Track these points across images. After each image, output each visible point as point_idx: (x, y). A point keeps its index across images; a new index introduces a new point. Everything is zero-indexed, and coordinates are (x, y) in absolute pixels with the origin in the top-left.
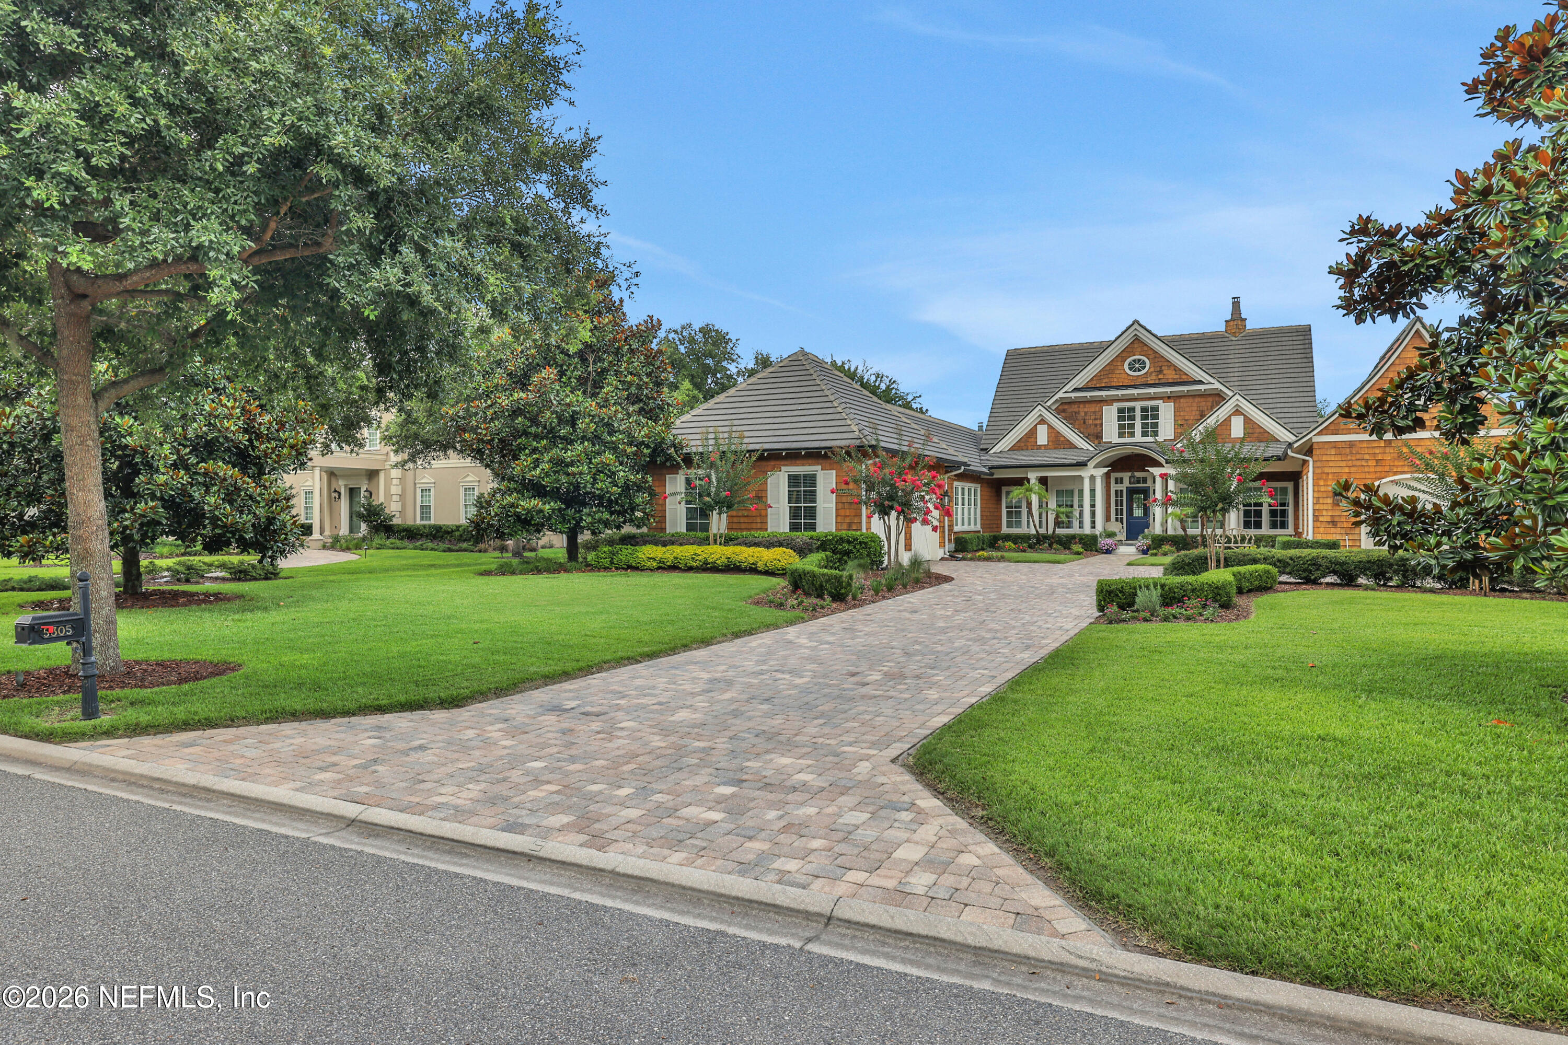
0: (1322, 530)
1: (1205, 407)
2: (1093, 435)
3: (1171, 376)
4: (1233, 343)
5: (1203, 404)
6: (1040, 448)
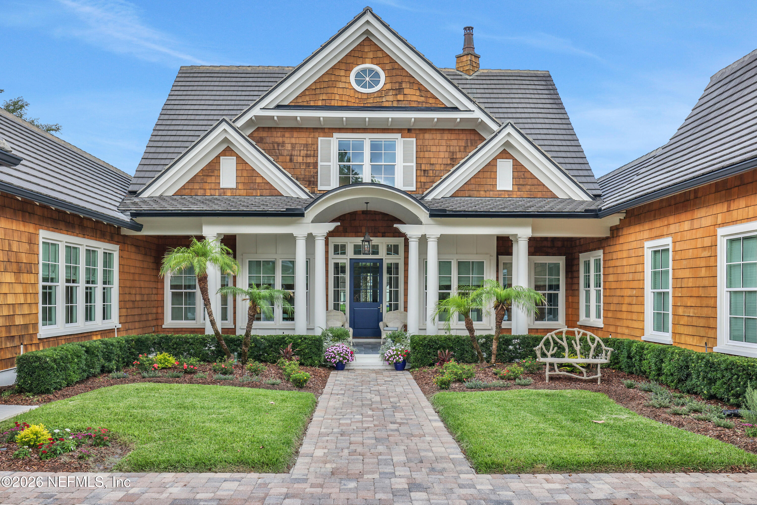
1: (457, 148)
2: (304, 180)
3: (414, 98)
4: (468, 82)
5: (454, 143)
6: (225, 194)
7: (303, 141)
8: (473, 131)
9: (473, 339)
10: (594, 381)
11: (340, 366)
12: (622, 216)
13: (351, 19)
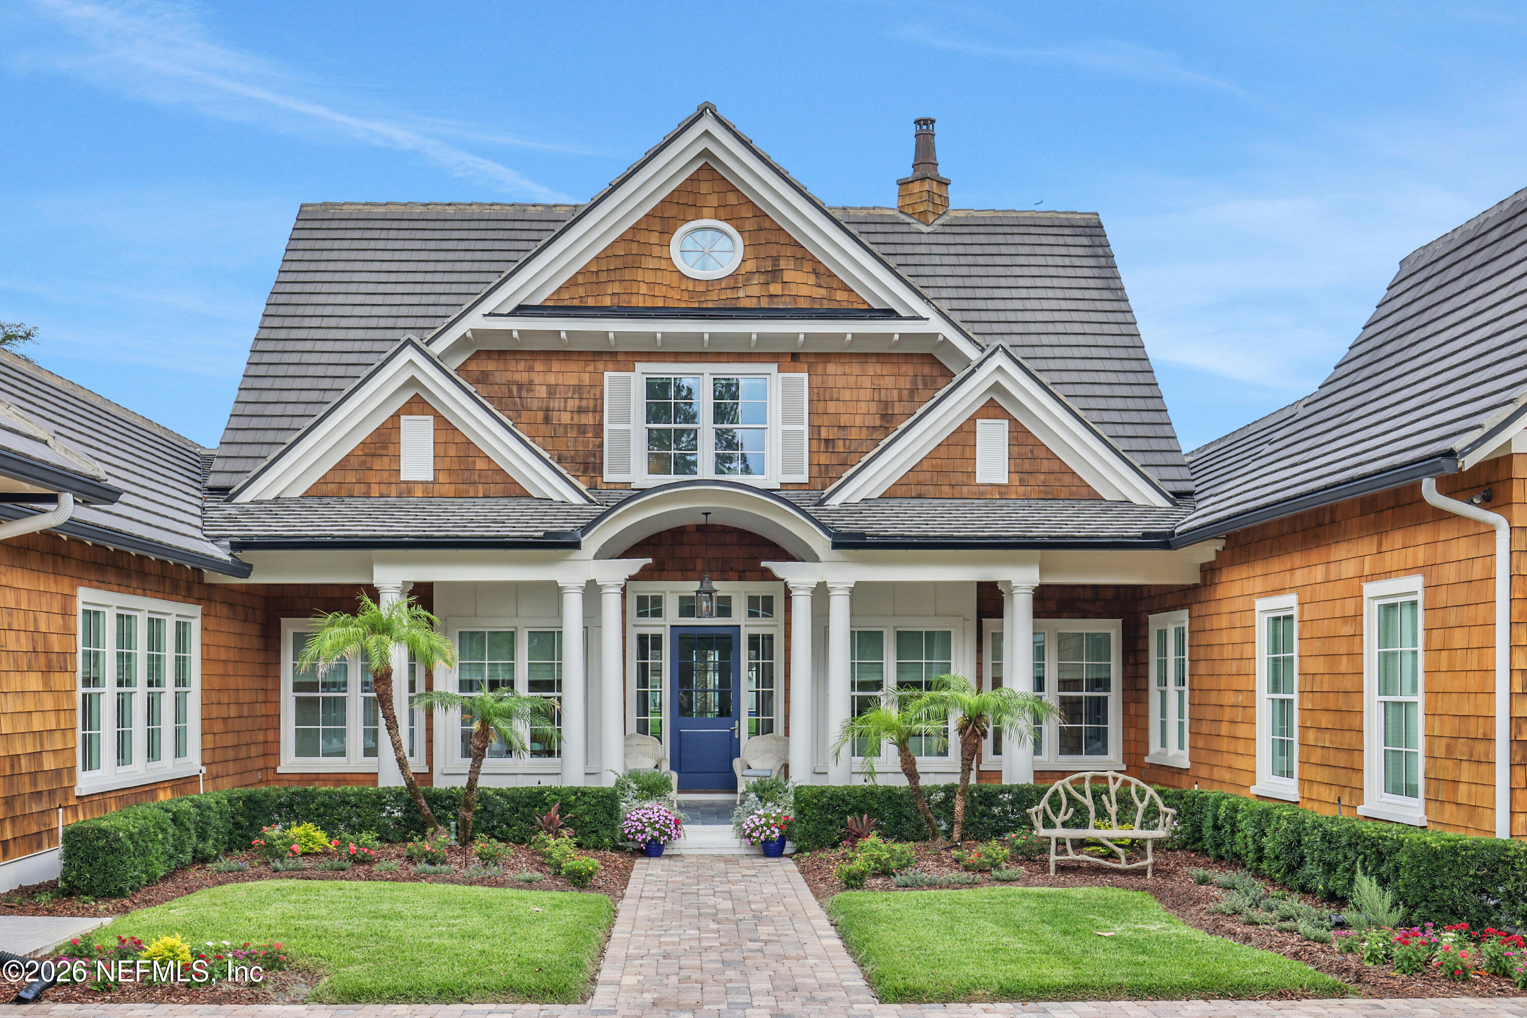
1: (896, 393)
2: (573, 460)
3: (805, 291)
4: (924, 239)
5: (889, 382)
6: (410, 493)
7: (572, 379)
8: (929, 359)
9: (917, 792)
10: (1142, 872)
11: (653, 849)
12: (1219, 545)
13: (673, 128)
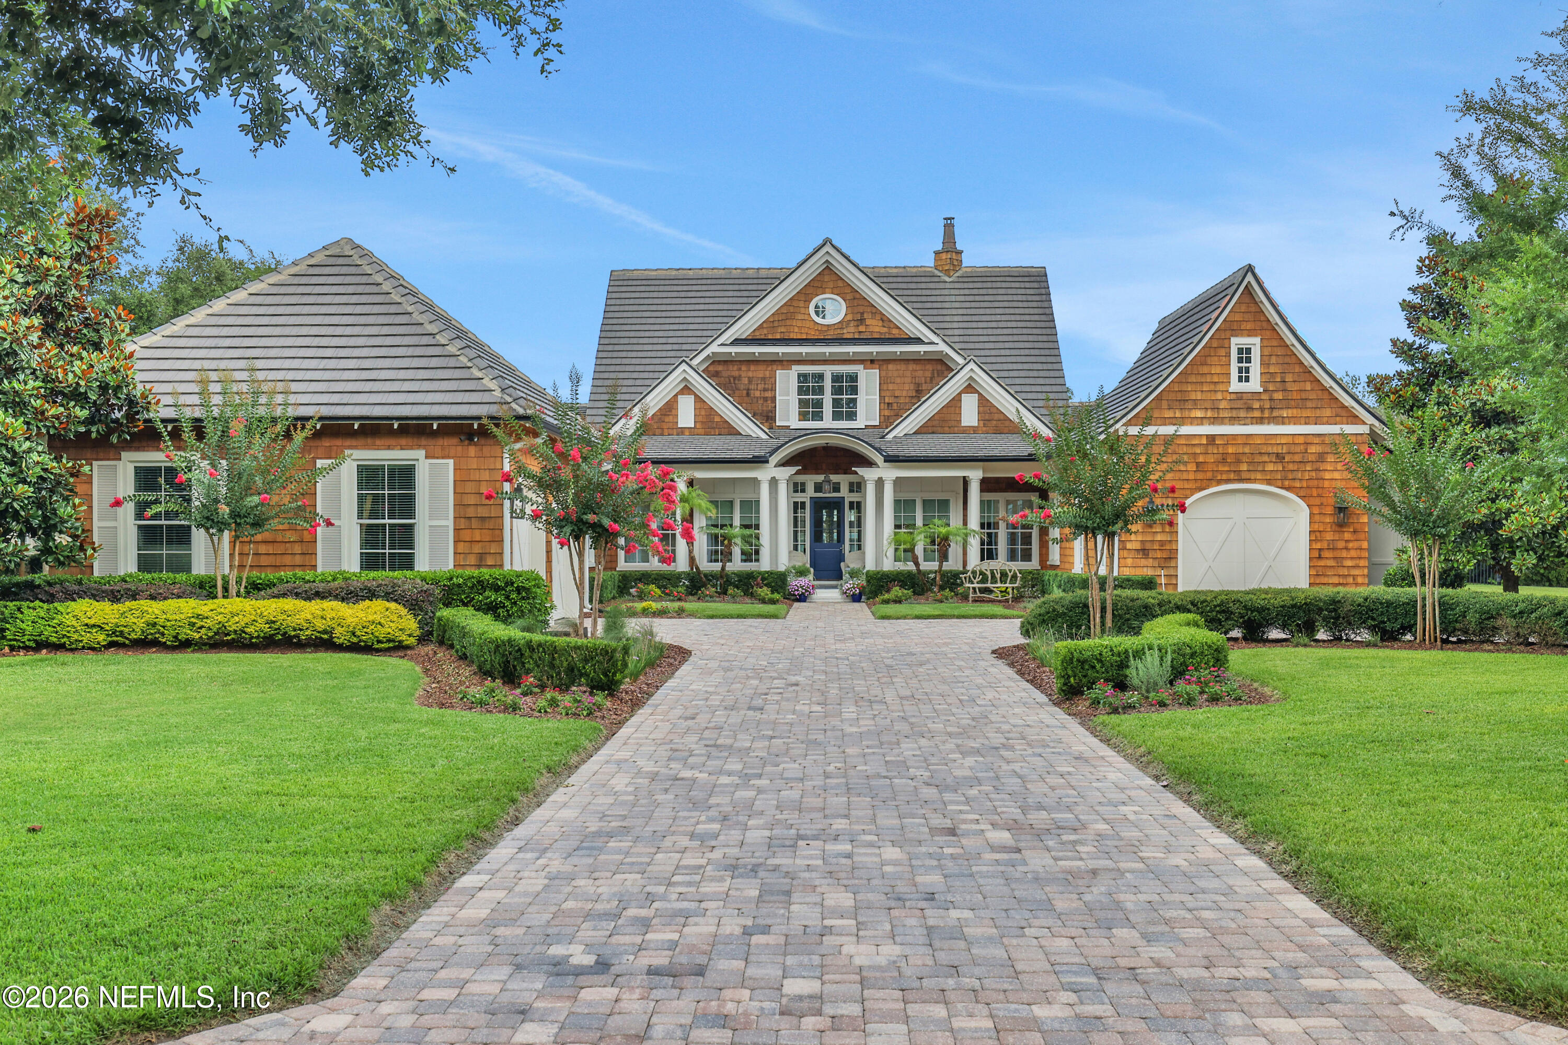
0: (1129, 562)
1: (925, 379)
2: (761, 414)
3: (877, 329)
4: (948, 286)
5: (920, 373)
6: (683, 434)
7: (760, 375)
8: (940, 363)
9: (917, 573)
10: (1007, 601)
11: (802, 598)
13: (811, 250)
